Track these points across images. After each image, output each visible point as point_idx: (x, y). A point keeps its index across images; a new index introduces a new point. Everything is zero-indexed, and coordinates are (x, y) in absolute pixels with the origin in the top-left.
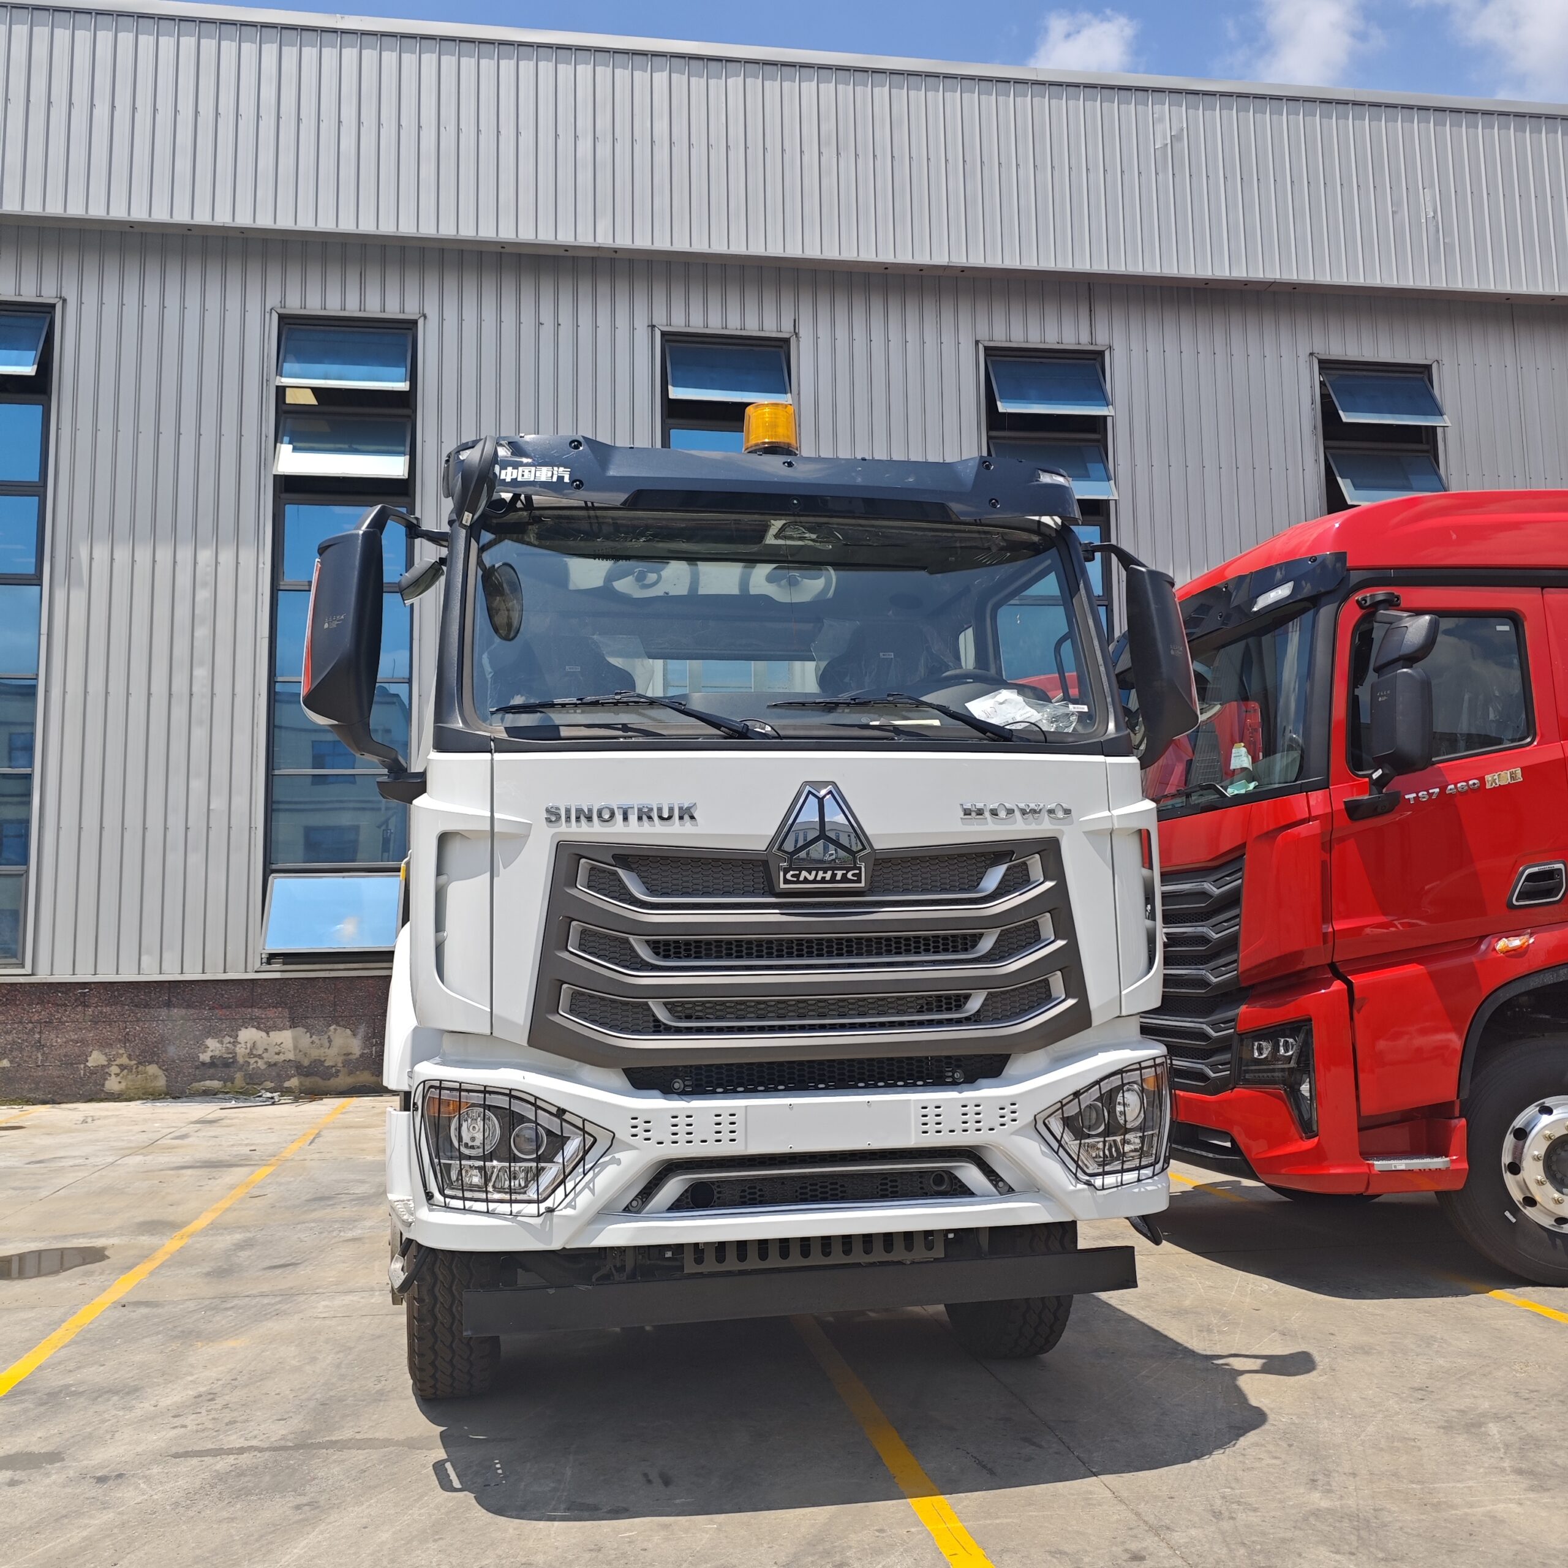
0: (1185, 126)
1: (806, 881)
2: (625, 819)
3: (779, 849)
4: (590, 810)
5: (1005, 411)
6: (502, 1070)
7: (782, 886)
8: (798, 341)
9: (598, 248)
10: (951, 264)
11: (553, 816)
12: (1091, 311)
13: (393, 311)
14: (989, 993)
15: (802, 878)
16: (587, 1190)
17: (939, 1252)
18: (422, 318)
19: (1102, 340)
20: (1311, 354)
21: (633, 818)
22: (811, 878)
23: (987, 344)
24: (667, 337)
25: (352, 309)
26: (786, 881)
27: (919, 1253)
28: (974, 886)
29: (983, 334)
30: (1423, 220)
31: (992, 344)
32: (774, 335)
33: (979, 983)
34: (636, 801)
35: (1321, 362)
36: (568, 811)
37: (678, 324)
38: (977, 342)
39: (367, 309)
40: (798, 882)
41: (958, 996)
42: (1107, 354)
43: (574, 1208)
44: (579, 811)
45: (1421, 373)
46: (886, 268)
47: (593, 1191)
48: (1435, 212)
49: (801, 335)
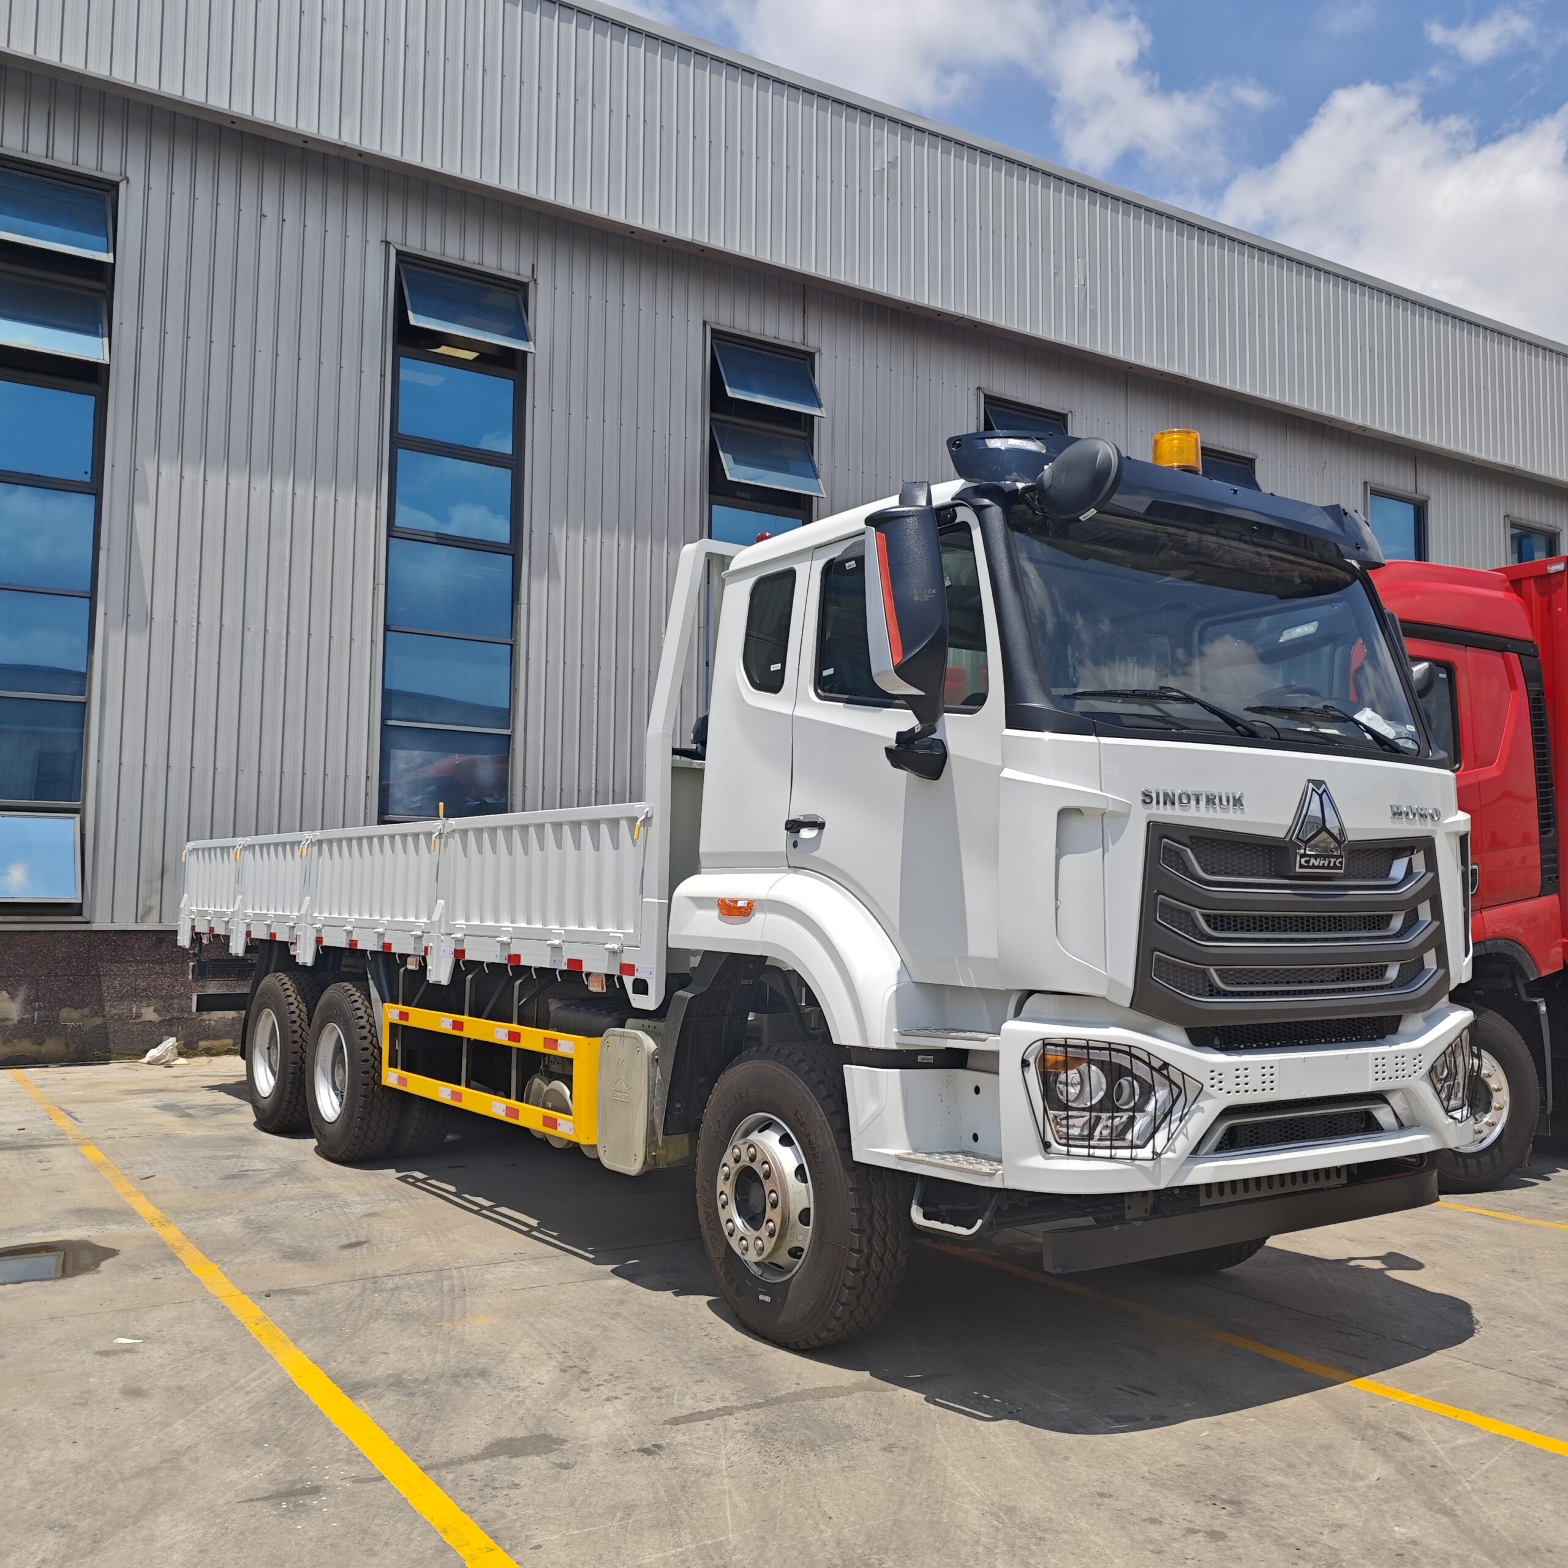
0: (899, 155)
1: (1314, 867)
2: (1198, 802)
3: (1297, 838)
4: (1174, 795)
5: (733, 396)
6: (1111, 1028)
7: (1298, 870)
8: (536, 288)
9: (343, 147)
10: (694, 242)
11: (1147, 798)
12: (804, 312)
13: (87, 164)
14: (1401, 965)
15: (1311, 864)
16: (1181, 1135)
17: (1344, 1180)
18: (125, 182)
19: (812, 343)
20: (979, 388)
21: (1203, 803)
22: (1316, 864)
23: (714, 326)
24: (402, 258)
25: (36, 152)
26: (1301, 866)
27: (1334, 1181)
28: (1386, 875)
29: (711, 316)
30: (1076, 286)
31: (718, 327)
32: (513, 277)
33: (1394, 956)
34: (1205, 789)
35: (986, 397)
36: (1158, 795)
37: (414, 245)
38: (705, 323)
39: (55, 157)
40: (1308, 867)
41: (1381, 966)
42: (817, 356)
43: (1174, 1151)
44: (1166, 795)
45: (1058, 420)
46: (632, 232)
47: (1186, 1136)
48: (1085, 280)
49: (538, 281)
